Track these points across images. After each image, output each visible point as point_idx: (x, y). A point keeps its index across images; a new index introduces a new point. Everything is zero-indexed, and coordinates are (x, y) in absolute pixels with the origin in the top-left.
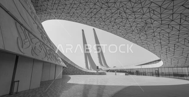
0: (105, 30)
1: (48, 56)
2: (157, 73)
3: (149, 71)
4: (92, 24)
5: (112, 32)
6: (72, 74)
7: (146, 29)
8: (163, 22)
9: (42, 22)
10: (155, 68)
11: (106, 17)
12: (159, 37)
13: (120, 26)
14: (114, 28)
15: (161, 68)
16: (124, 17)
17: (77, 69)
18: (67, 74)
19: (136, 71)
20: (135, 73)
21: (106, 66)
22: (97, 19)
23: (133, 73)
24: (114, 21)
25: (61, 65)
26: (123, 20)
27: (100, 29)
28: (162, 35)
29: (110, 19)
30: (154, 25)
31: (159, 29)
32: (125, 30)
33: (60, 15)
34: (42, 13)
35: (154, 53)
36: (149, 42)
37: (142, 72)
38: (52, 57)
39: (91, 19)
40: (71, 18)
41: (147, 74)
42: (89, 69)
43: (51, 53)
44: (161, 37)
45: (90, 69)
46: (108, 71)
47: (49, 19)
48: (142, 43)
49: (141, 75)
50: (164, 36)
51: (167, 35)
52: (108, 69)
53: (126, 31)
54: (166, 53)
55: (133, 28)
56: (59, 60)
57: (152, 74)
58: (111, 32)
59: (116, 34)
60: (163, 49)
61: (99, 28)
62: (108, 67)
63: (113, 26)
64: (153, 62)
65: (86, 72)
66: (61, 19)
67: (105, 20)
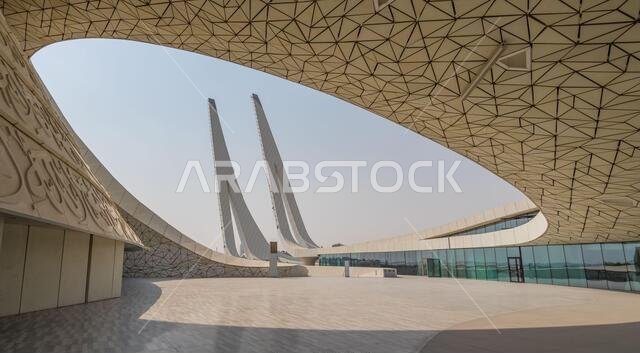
0: (311, 83)
1: (39, 190)
2: (516, 268)
3: (480, 260)
4: (254, 56)
5: (340, 91)
6: (170, 277)
7: (497, 72)
8: (587, 33)
9: (35, 50)
10: (507, 247)
11: (318, 16)
12: (551, 109)
13: (381, 59)
14: (350, 69)
15: (532, 245)
16: (398, 17)
17: (190, 253)
18: (147, 275)
19: (425, 261)
20: (424, 266)
21: (304, 243)
22: (276, 31)
23: (416, 266)
24: (353, 37)
25: (113, 236)
26: (398, 27)
27: (287, 77)
28: (570, 101)
29: (335, 29)
30: (539, 51)
31: (560, 70)
32: (401, 79)
33: (108, 13)
34: (27, 7)
35: (515, 185)
36: (501, 136)
37: (451, 261)
38: (64, 195)
39: (246, 31)
40: (160, 31)
41: (473, 274)
42: (238, 256)
43: (61, 176)
44: (563, 108)
45: (242, 252)
46: (312, 261)
47: (63, 37)
48: (470, 140)
49: (449, 276)
50: (579, 104)
51: (594, 96)
52: (313, 253)
53: (403, 86)
54: (568, 183)
55: (439, 68)
56: (106, 212)
57: (494, 273)
58: (336, 92)
59: (358, 100)
60: (559, 163)
61: (281, 76)
62: (311, 244)
63: (348, 63)
64: (495, 223)
65: (225, 266)
66: (114, 34)
67: (315, 32)
